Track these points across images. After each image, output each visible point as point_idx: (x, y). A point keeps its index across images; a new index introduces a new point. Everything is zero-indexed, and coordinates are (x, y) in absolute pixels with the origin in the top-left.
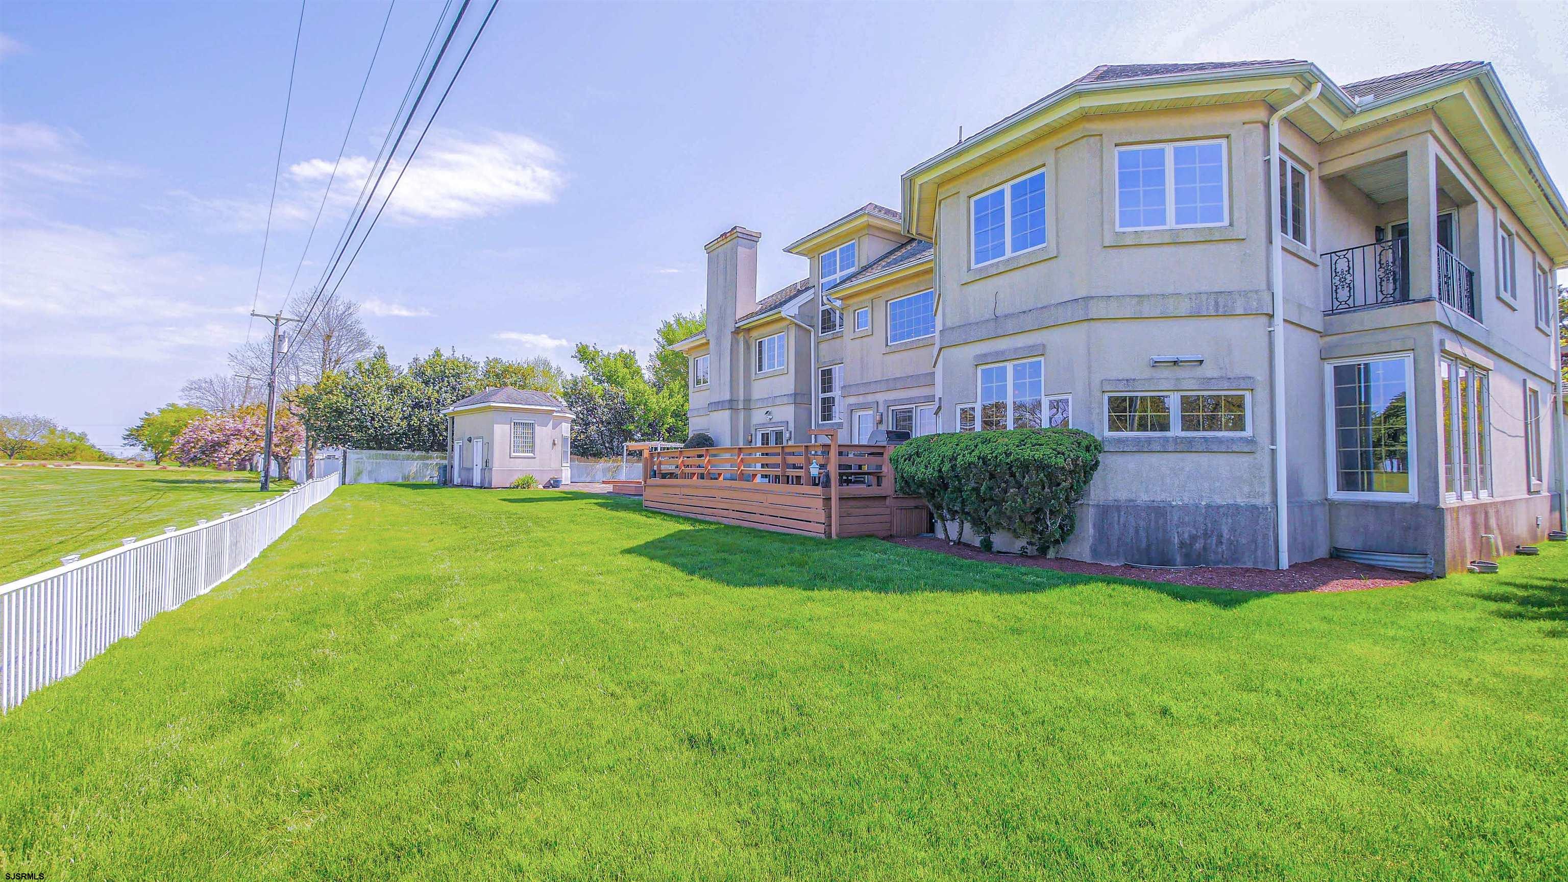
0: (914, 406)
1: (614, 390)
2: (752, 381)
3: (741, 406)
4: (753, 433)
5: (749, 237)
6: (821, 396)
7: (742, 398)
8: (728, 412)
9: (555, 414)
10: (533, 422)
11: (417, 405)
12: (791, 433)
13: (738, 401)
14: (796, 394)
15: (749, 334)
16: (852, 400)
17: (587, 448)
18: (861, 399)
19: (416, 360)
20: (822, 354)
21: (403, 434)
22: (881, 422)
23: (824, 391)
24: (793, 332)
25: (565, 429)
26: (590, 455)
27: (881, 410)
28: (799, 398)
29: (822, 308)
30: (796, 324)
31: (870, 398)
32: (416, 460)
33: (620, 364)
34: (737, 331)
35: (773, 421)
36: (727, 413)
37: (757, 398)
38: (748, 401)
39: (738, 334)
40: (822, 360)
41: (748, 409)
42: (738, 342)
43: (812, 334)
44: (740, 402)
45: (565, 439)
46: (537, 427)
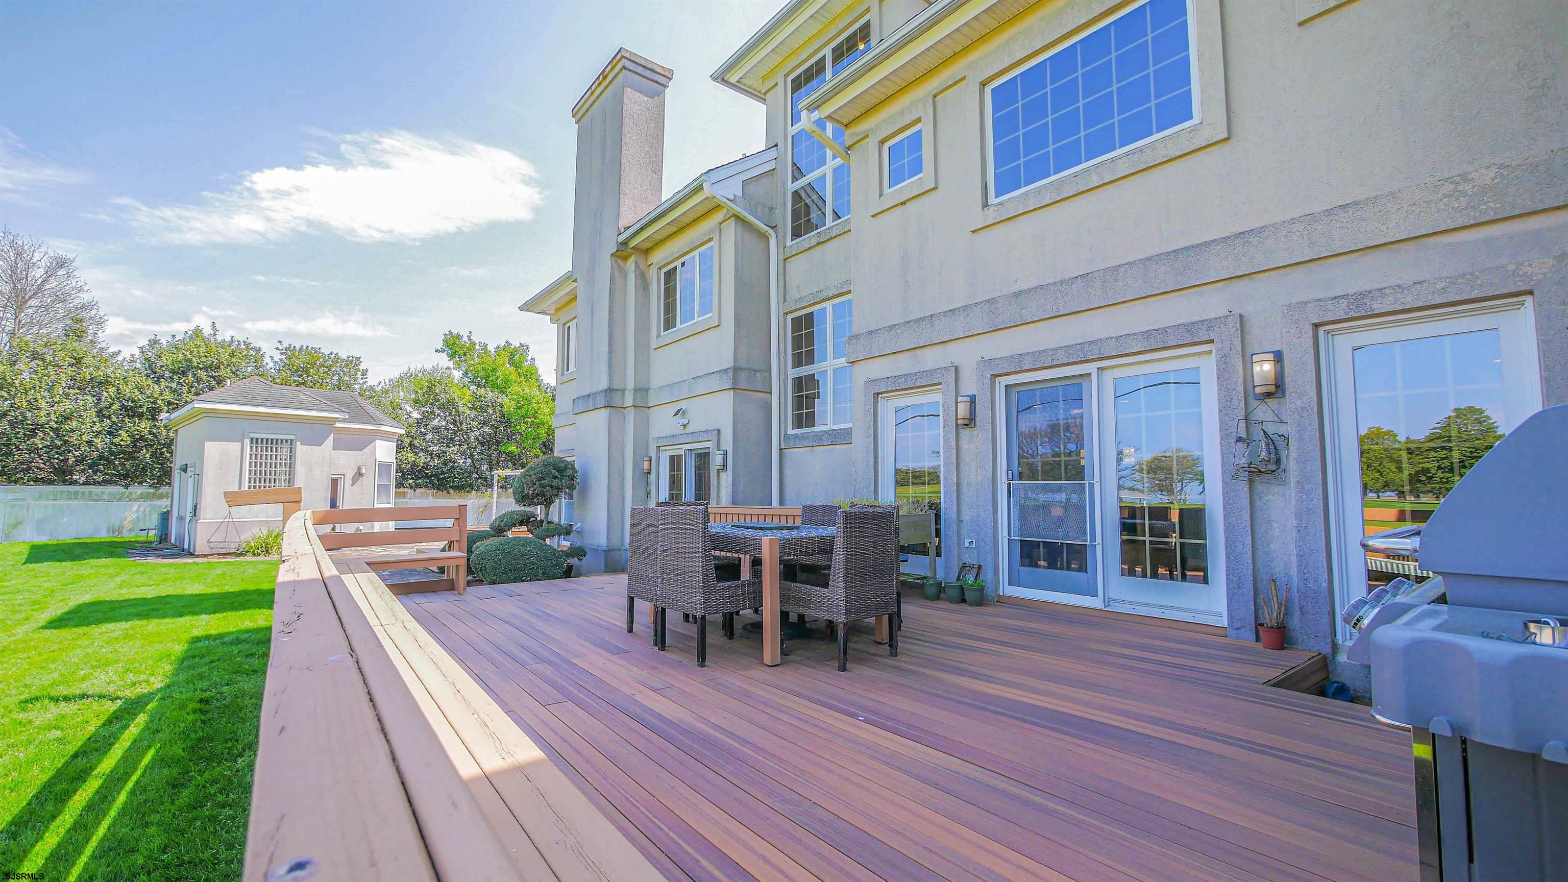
0: (1091, 368)
1: (489, 394)
2: (652, 352)
3: (629, 401)
4: (653, 454)
5: (648, 73)
6: (793, 373)
7: (631, 385)
8: (604, 414)
9: (338, 425)
10: (292, 437)
11: (132, 411)
12: (725, 454)
13: (623, 391)
14: (736, 369)
15: (647, 259)
16: (880, 369)
17: (445, 478)
18: (904, 365)
19: (154, 343)
20: (792, 282)
21: (101, 458)
22: (970, 421)
23: (798, 361)
24: (731, 231)
25: (385, 451)
26: (450, 487)
27: (969, 386)
28: (743, 375)
29: (792, 187)
30: (737, 217)
31: (932, 359)
32: (136, 500)
33: (503, 360)
34: (623, 251)
35: (690, 429)
36: (602, 415)
37: (660, 385)
38: (642, 391)
39: (625, 259)
40: (793, 294)
41: (642, 406)
42: (625, 275)
43: (773, 242)
44: (627, 392)
45: (384, 467)
46: (300, 448)
